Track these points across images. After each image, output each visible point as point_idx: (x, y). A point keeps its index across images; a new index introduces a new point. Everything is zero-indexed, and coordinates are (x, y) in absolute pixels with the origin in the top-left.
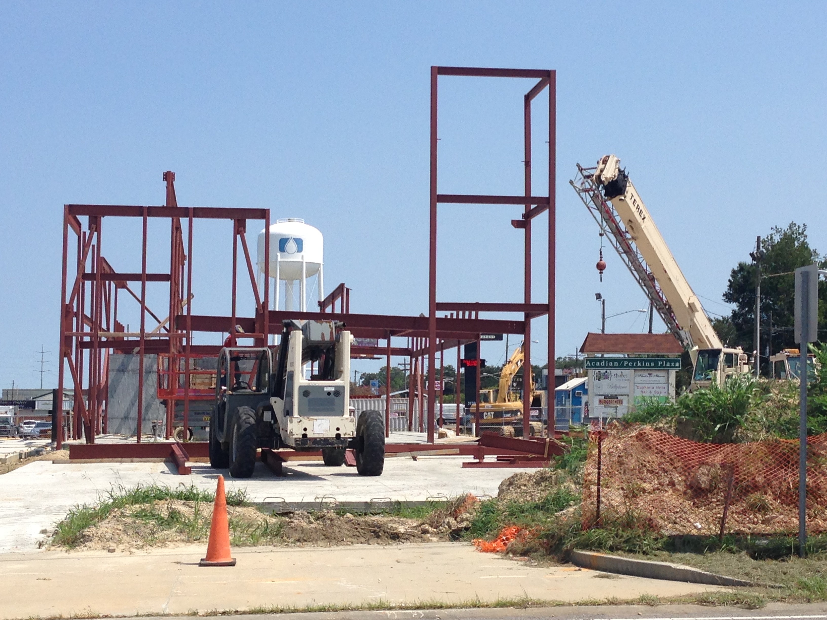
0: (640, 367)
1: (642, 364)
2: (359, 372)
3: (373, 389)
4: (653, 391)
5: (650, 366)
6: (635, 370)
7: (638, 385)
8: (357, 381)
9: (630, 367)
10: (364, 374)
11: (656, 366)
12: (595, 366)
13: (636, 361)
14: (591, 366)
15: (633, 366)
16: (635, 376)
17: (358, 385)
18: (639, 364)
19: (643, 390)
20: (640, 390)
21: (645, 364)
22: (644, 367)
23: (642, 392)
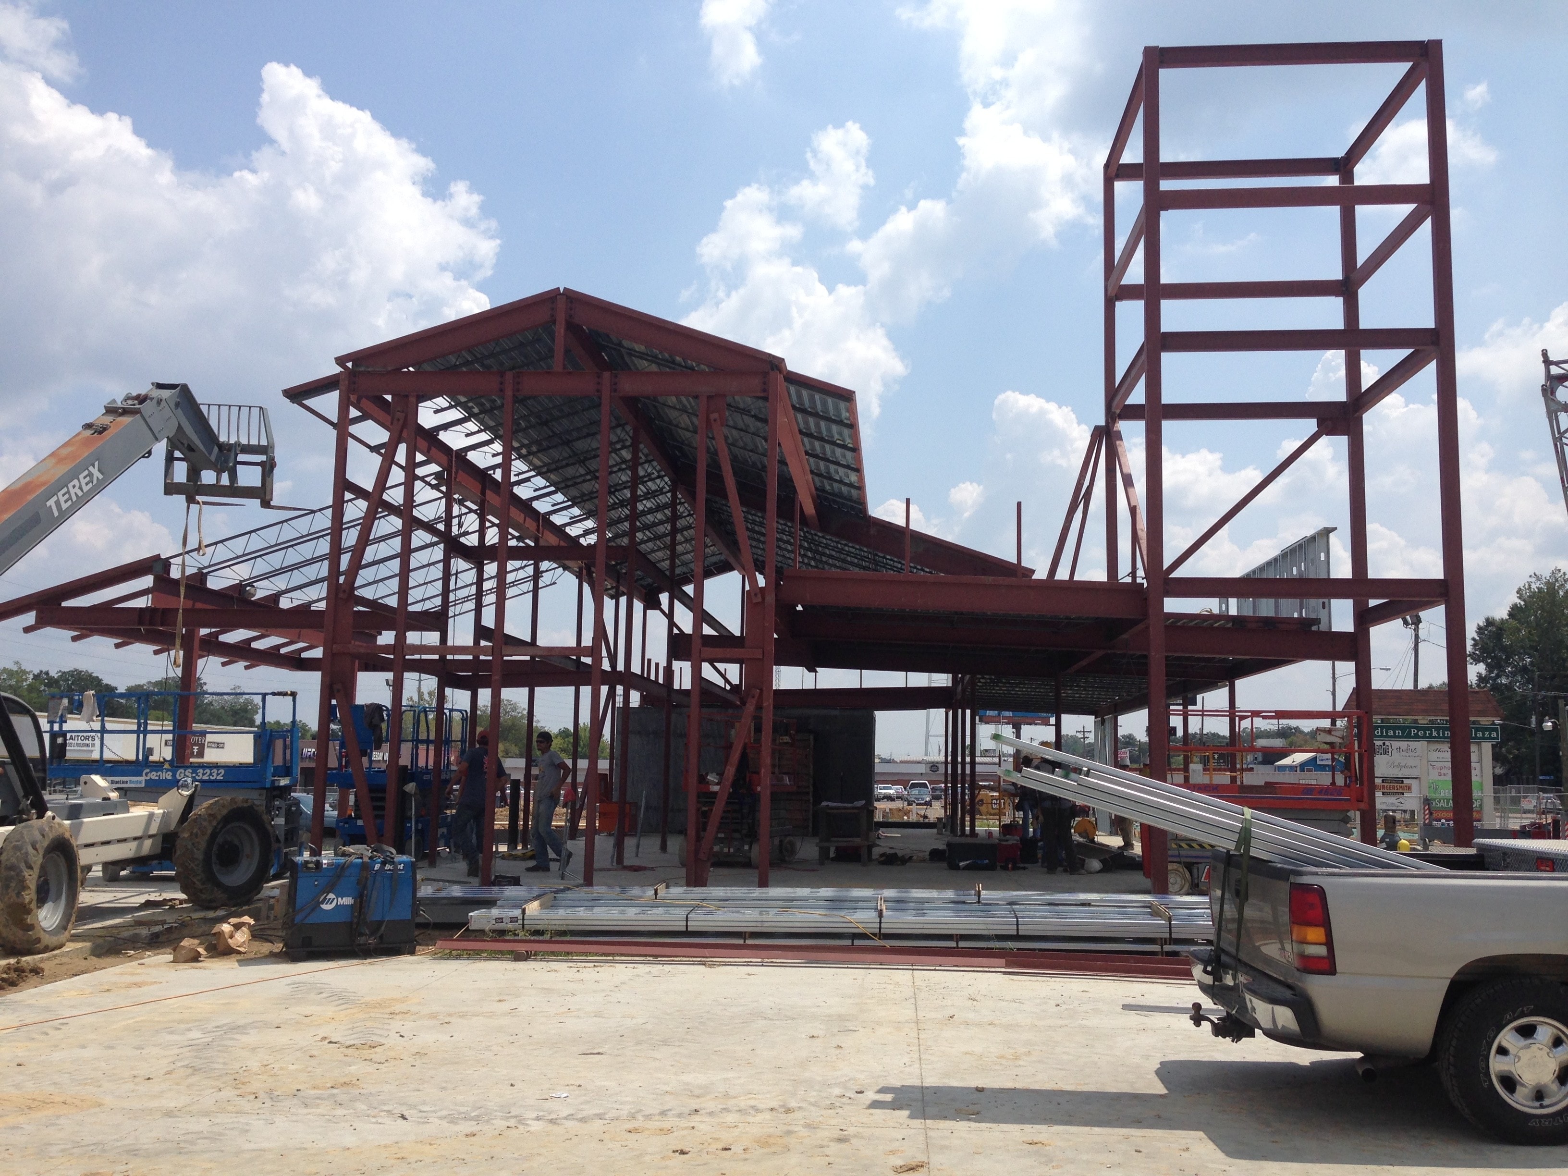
0: (1435, 737)
1: (1438, 733)
6: (1429, 744)
7: (1433, 764)
9: (1420, 737)
13: (1430, 729)
15: (1424, 737)
16: (1428, 751)
18: (1434, 734)
19: (1443, 772)
20: (1436, 772)
21: (1443, 734)
22: (1441, 738)
23: (1440, 774)
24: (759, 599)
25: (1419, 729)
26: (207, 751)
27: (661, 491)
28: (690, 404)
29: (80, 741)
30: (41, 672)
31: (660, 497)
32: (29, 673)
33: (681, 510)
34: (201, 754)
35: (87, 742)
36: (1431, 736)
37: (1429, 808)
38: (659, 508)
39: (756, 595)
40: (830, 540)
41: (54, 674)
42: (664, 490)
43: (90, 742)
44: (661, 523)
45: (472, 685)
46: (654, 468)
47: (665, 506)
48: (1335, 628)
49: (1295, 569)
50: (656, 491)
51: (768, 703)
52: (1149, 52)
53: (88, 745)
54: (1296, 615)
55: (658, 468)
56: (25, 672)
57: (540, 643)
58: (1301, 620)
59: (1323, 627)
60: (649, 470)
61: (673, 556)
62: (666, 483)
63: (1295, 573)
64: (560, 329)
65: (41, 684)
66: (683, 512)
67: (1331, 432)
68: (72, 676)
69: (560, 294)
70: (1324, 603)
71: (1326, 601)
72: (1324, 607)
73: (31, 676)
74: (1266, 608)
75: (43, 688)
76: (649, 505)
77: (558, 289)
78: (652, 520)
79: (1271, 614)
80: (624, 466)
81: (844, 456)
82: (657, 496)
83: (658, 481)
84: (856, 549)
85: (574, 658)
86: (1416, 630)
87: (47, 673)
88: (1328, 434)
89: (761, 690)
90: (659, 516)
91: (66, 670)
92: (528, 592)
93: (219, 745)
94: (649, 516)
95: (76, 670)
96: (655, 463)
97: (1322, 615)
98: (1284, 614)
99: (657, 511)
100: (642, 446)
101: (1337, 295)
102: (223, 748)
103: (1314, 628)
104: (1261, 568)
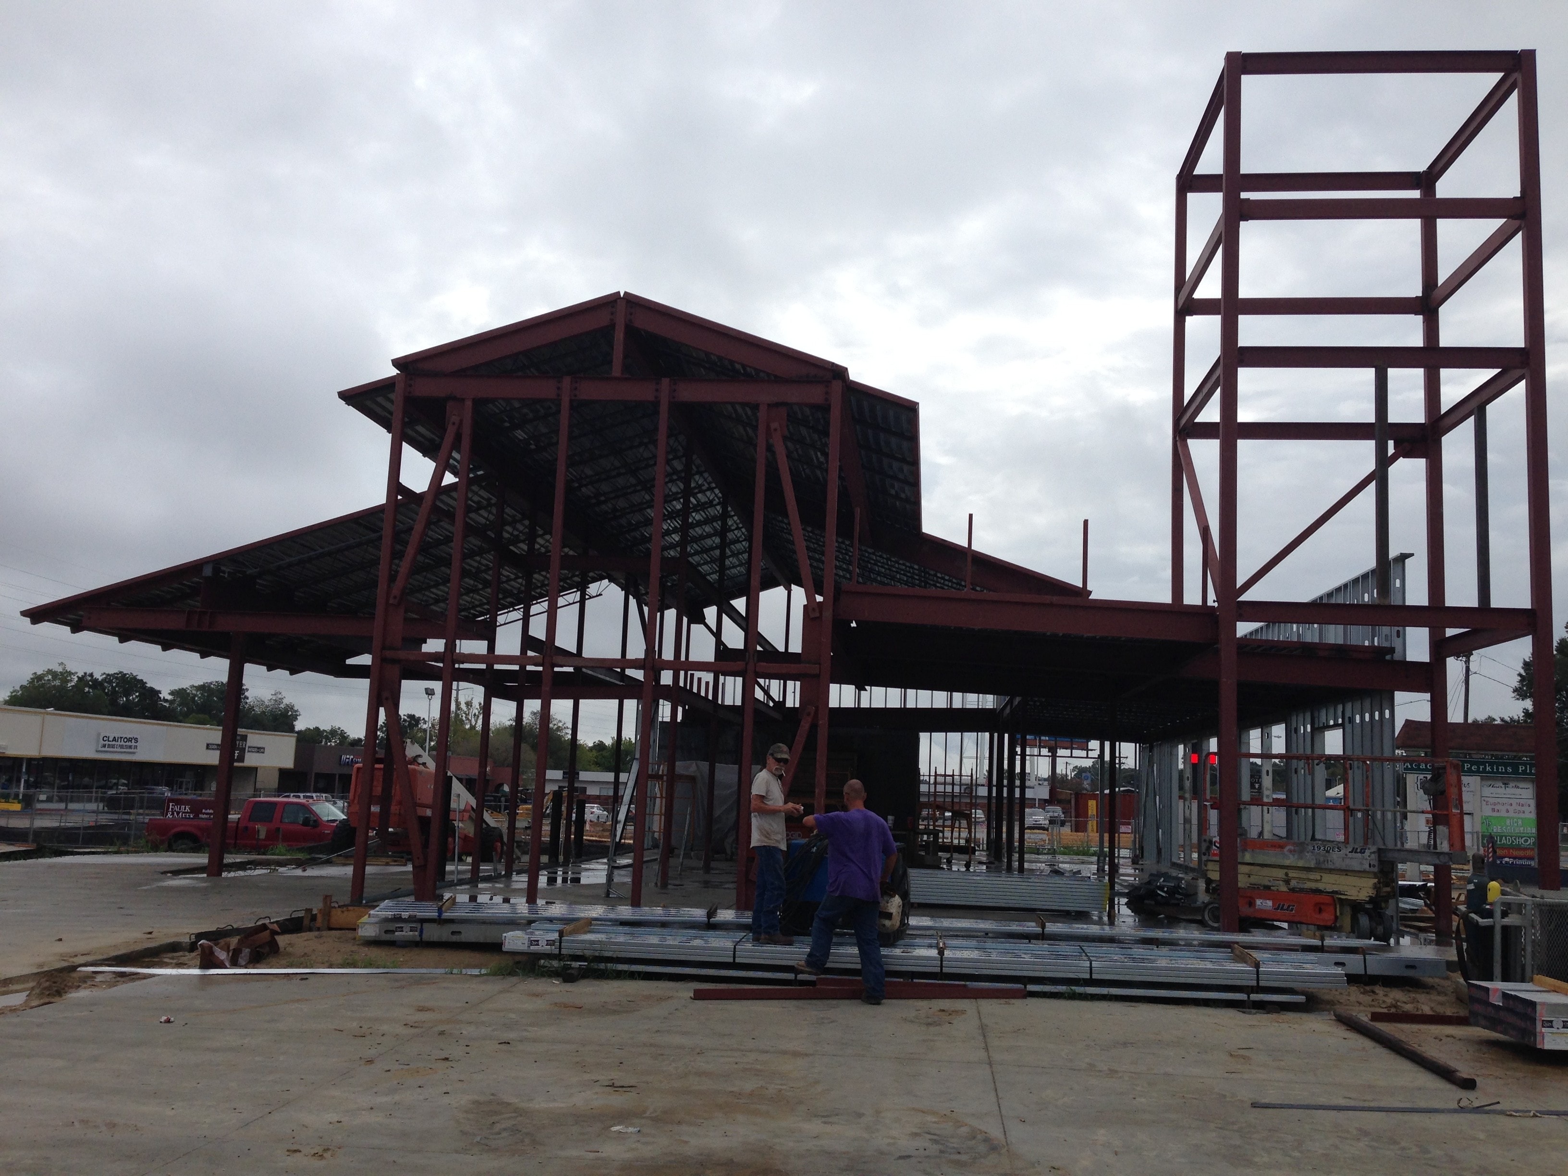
0: (1489, 772)
1: (1492, 769)
2: (1070, 764)
3: (1085, 783)
4: (1511, 809)
5: (1506, 773)
6: (1483, 779)
7: (1486, 799)
8: (1069, 773)
9: (1474, 772)
10: (1076, 767)
11: (1515, 771)
12: (1419, 769)
13: (1484, 763)
14: (1412, 769)
15: (1478, 771)
16: (1482, 786)
17: (1069, 778)
18: (1488, 769)
19: (1496, 807)
20: (1490, 807)
21: (1497, 769)
22: (1495, 773)
23: (1493, 810)
24: (817, 615)
25: (1472, 763)
26: (247, 755)
27: (711, 504)
28: (746, 414)
29: (123, 743)
30: (85, 673)
31: (709, 509)
32: (74, 674)
33: (730, 523)
34: (241, 759)
35: (130, 744)
36: (1484, 771)
37: (1493, 847)
38: (707, 521)
39: (814, 609)
40: (881, 556)
41: (98, 676)
42: (715, 503)
43: (133, 744)
44: (709, 536)
45: (518, 697)
46: (705, 480)
47: (714, 519)
48: (1410, 658)
49: (1366, 595)
50: (706, 503)
51: (823, 722)
52: (1232, 58)
53: (130, 747)
54: (1367, 643)
55: (710, 479)
56: (70, 673)
57: (586, 654)
58: (1372, 648)
59: (1397, 656)
60: (700, 482)
61: (722, 569)
62: (716, 495)
63: (1366, 599)
64: (619, 336)
65: (86, 686)
66: (732, 525)
67: (1408, 455)
68: (117, 678)
69: (620, 298)
70: (1398, 632)
71: (1400, 629)
72: (1398, 636)
73: (76, 679)
74: (1334, 634)
75: (87, 689)
76: (698, 517)
77: (619, 293)
78: (700, 532)
79: (1340, 641)
80: (675, 477)
81: (901, 470)
82: (707, 508)
83: (708, 493)
84: (906, 566)
85: (619, 670)
86: (1467, 662)
87: (91, 675)
88: (1406, 456)
89: (817, 708)
90: (708, 529)
91: (111, 672)
92: (574, 603)
93: (260, 750)
94: (697, 529)
95: (121, 672)
96: (706, 475)
97: (1397, 643)
98: (1354, 642)
99: (705, 524)
100: (694, 457)
101: (1416, 313)
102: (263, 753)
103: (1388, 657)
104: (1330, 595)
